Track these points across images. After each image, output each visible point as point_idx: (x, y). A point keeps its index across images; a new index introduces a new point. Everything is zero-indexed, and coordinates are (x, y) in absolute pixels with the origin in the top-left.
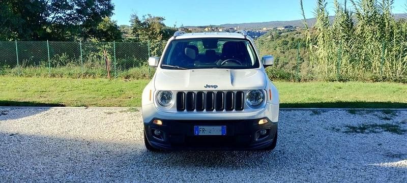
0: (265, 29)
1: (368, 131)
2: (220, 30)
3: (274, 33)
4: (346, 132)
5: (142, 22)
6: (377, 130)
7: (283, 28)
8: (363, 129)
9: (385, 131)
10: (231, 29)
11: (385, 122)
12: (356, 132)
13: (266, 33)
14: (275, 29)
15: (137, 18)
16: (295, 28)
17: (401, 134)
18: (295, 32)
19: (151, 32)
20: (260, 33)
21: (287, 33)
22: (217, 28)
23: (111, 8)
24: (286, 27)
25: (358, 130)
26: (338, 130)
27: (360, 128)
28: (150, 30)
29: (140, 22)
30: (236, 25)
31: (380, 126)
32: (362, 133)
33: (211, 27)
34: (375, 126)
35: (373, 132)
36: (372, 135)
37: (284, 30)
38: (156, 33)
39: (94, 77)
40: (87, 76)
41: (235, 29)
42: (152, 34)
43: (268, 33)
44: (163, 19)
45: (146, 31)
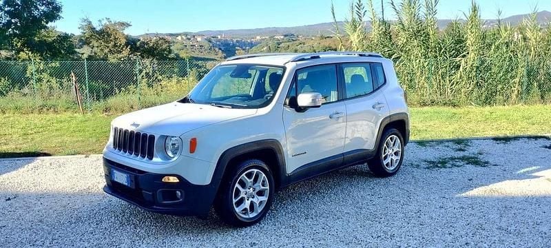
0: (258, 38)
1: (450, 166)
3: (270, 43)
4: (428, 168)
5: (98, 29)
6: (458, 163)
7: (282, 37)
8: (443, 163)
9: (467, 164)
10: (213, 37)
11: (461, 154)
12: (437, 166)
13: (261, 43)
14: (272, 38)
15: (90, 23)
16: (298, 37)
17: (484, 166)
18: (297, 42)
19: (113, 43)
20: (252, 44)
21: (288, 43)
22: (194, 36)
23: (58, 9)
24: (285, 36)
25: (439, 165)
26: (418, 166)
27: (439, 162)
28: (111, 41)
29: (94, 29)
31: (458, 158)
32: (445, 167)
33: (186, 34)
34: (452, 159)
35: (455, 166)
36: (455, 169)
37: (283, 39)
38: (121, 44)
39: (56, 112)
40: (45, 110)
41: (220, 37)
42: (115, 45)
43: (264, 43)
44: (129, 25)
45: (104, 42)
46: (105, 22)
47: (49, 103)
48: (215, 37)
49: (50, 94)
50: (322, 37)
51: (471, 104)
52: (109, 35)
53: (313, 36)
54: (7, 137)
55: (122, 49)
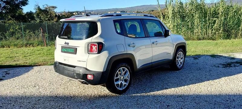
1: (234, 66)
2: (83, 14)
5: (43, 9)
6: (236, 65)
8: (229, 65)
9: (240, 65)
10: (89, 13)
19: (49, 16)
22: (81, 13)
24: (121, 12)
28: (49, 14)
29: (41, 9)
30: (92, 11)
31: (234, 63)
32: (231, 67)
33: (77, 12)
34: (232, 63)
36: (238, 68)
38: (53, 16)
39: (34, 46)
41: (92, 13)
42: (51, 17)
44: (56, 7)
45: (46, 15)
46: (45, 6)
47: (30, 42)
48: (90, 13)
49: (30, 39)
50: (138, 12)
51: (221, 39)
52: (48, 12)
53: (133, 12)
54: (17, 58)
55: (54, 18)
